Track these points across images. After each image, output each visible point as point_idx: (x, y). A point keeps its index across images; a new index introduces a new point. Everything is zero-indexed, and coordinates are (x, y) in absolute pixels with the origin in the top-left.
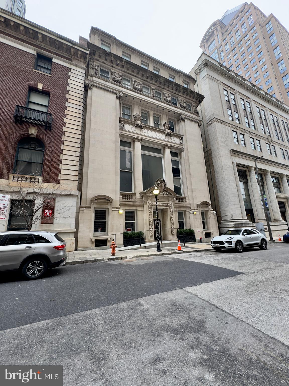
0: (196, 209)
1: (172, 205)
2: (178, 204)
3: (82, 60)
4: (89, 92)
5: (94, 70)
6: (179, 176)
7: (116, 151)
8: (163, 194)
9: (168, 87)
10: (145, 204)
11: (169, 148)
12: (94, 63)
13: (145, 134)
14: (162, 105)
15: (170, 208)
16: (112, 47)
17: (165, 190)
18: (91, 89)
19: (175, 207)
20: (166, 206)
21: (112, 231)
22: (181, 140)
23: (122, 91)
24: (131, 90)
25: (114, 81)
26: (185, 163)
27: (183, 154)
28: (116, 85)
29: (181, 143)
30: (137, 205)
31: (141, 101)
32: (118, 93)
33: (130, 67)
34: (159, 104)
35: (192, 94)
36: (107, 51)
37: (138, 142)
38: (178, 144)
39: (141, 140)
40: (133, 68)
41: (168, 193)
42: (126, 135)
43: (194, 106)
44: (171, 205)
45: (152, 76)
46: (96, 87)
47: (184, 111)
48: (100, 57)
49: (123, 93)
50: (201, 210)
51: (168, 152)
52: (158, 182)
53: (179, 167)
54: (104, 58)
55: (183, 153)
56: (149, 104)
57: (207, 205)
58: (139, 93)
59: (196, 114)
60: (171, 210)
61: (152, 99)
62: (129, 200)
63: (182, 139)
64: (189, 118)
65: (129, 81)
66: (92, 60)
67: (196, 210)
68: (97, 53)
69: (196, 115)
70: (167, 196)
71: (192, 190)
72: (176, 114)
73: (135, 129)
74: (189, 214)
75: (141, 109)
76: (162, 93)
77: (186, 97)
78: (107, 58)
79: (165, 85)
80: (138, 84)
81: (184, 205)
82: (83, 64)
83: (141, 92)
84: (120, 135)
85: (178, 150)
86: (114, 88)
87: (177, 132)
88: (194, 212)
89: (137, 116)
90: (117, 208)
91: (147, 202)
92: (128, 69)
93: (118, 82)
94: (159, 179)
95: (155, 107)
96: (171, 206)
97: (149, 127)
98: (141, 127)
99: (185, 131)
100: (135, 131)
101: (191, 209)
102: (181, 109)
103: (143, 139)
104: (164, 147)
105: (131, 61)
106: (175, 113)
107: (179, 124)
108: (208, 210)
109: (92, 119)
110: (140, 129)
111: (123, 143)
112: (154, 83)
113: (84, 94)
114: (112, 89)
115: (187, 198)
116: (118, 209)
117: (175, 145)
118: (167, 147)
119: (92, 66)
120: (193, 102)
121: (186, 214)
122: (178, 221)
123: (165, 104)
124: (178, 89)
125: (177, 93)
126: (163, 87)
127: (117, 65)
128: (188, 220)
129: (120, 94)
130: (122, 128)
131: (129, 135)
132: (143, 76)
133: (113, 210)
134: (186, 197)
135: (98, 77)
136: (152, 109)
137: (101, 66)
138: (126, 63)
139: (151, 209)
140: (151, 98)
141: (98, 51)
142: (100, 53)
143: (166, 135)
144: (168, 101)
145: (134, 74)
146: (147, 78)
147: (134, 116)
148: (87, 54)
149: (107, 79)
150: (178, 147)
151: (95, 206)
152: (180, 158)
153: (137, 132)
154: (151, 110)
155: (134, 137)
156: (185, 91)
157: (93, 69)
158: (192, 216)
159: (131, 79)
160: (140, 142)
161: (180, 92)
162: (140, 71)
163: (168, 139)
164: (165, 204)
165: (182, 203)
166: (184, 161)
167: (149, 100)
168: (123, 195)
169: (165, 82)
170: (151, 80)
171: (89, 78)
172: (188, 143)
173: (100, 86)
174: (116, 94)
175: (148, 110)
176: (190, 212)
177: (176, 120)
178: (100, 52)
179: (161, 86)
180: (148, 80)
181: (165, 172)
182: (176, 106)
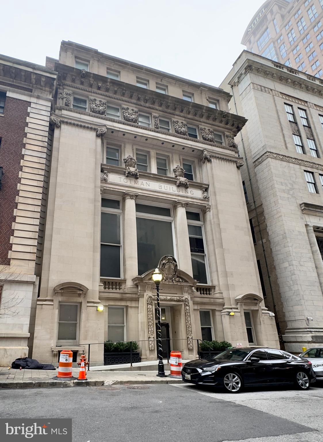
0: (233, 306)
1: (189, 299)
2: (200, 298)
3: (47, 89)
4: (56, 132)
5: (65, 99)
6: (203, 252)
7: (94, 215)
8: (172, 281)
9: (182, 111)
10: (141, 297)
11: (183, 207)
12: (65, 90)
13: (142, 186)
14: (171, 140)
15: (185, 304)
16: (92, 64)
17: (175, 275)
18: (59, 127)
19: (195, 303)
20: (179, 301)
21: (85, 339)
22: (206, 193)
23: (105, 126)
24: (119, 122)
25: (93, 112)
26: (212, 230)
27: (210, 215)
28: (97, 117)
29: (206, 198)
30: (128, 299)
31: (135, 137)
32: (99, 129)
33: (118, 89)
34: (165, 139)
35: (223, 117)
36: (83, 71)
37: (130, 199)
38: (200, 200)
39: (136, 197)
40: (123, 90)
41: (181, 280)
42: (111, 189)
43: (227, 136)
44: (187, 299)
45: (153, 98)
46: (67, 123)
47: (210, 145)
48: (73, 81)
49: (107, 128)
50: (244, 310)
51: (181, 212)
52: (164, 261)
53: (201, 235)
54: (79, 82)
55: (208, 213)
56: (149, 141)
57: (256, 301)
58: (132, 126)
59: (232, 148)
60: (188, 308)
61: (155, 132)
62: (114, 291)
63: (206, 190)
64: (220, 156)
65: (117, 110)
66: (61, 87)
67: (234, 308)
68: (69, 76)
69: (232, 151)
70: (179, 284)
71: (226, 274)
72: (196, 151)
73: (125, 180)
74: (221, 316)
75: (137, 149)
76: (171, 121)
77: (214, 123)
78: (84, 80)
79: (175, 109)
80: (131, 112)
81: (212, 300)
82: (48, 93)
83: (136, 124)
84: (101, 190)
85: (199, 209)
86: (93, 122)
87: (198, 179)
88: (229, 312)
89: (130, 160)
90: (94, 303)
91: (145, 294)
92: (115, 92)
93: (99, 112)
94: (166, 256)
95: (160, 143)
96: (186, 300)
97: (149, 175)
98: (135, 176)
99: (213, 177)
100: (126, 184)
101: (225, 307)
102: (204, 144)
103: (139, 194)
104: (175, 204)
105: (121, 81)
106: (193, 151)
107: (201, 166)
108: (258, 310)
109: (60, 169)
110: (134, 179)
111: (105, 202)
112: (157, 107)
113: (49, 135)
114: (90, 124)
115: (217, 288)
116: (95, 305)
117: (195, 201)
118: (180, 205)
119: (61, 95)
120: (227, 130)
121: (216, 316)
122: (200, 327)
123: (176, 137)
124: (199, 113)
125: (196, 118)
126: (172, 111)
127: (99, 88)
128: (219, 326)
129: (102, 130)
130: (104, 181)
131: (116, 190)
132: (139, 99)
133: (88, 305)
134: (215, 287)
135: (70, 109)
136: (154, 147)
137: (74, 93)
138: (112, 85)
139: (152, 305)
140: (153, 131)
141: (71, 73)
142: (72, 75)
143: (178, 186)
144: (181, 133)
145: (124, 98)
146: (146, 101)
147: (125, 161)
148: (54, 79)
149: (83, 110)
150: (199, 204)
151: (60, 299)
152: (204, 221)
153: (128, 184)
154: (152, 148)
155: (124, 191)
156: (211, 115)
157: (63, 99)
158: (226, 320)
159: (120, 105)
160: (134, 199)
161: (202, 116)
162: (133, 93)
163: (182, 192)
164: (176, 298)
165: (208, 296)
166: (211, 227)
167: (148, 135)
168: (105, 282)
169: (175, 104)
170: (152, 104)
171: (57, 112)
172: (218, 198)
173: (73, 122)
174: (96, 131)
175: (148, 150)
176: (222, 312)
177: (196, 161)
178: (74, 74)
179: (169, 111)
180: (147, 105)
181: (177, 245)
182: (195, 139)
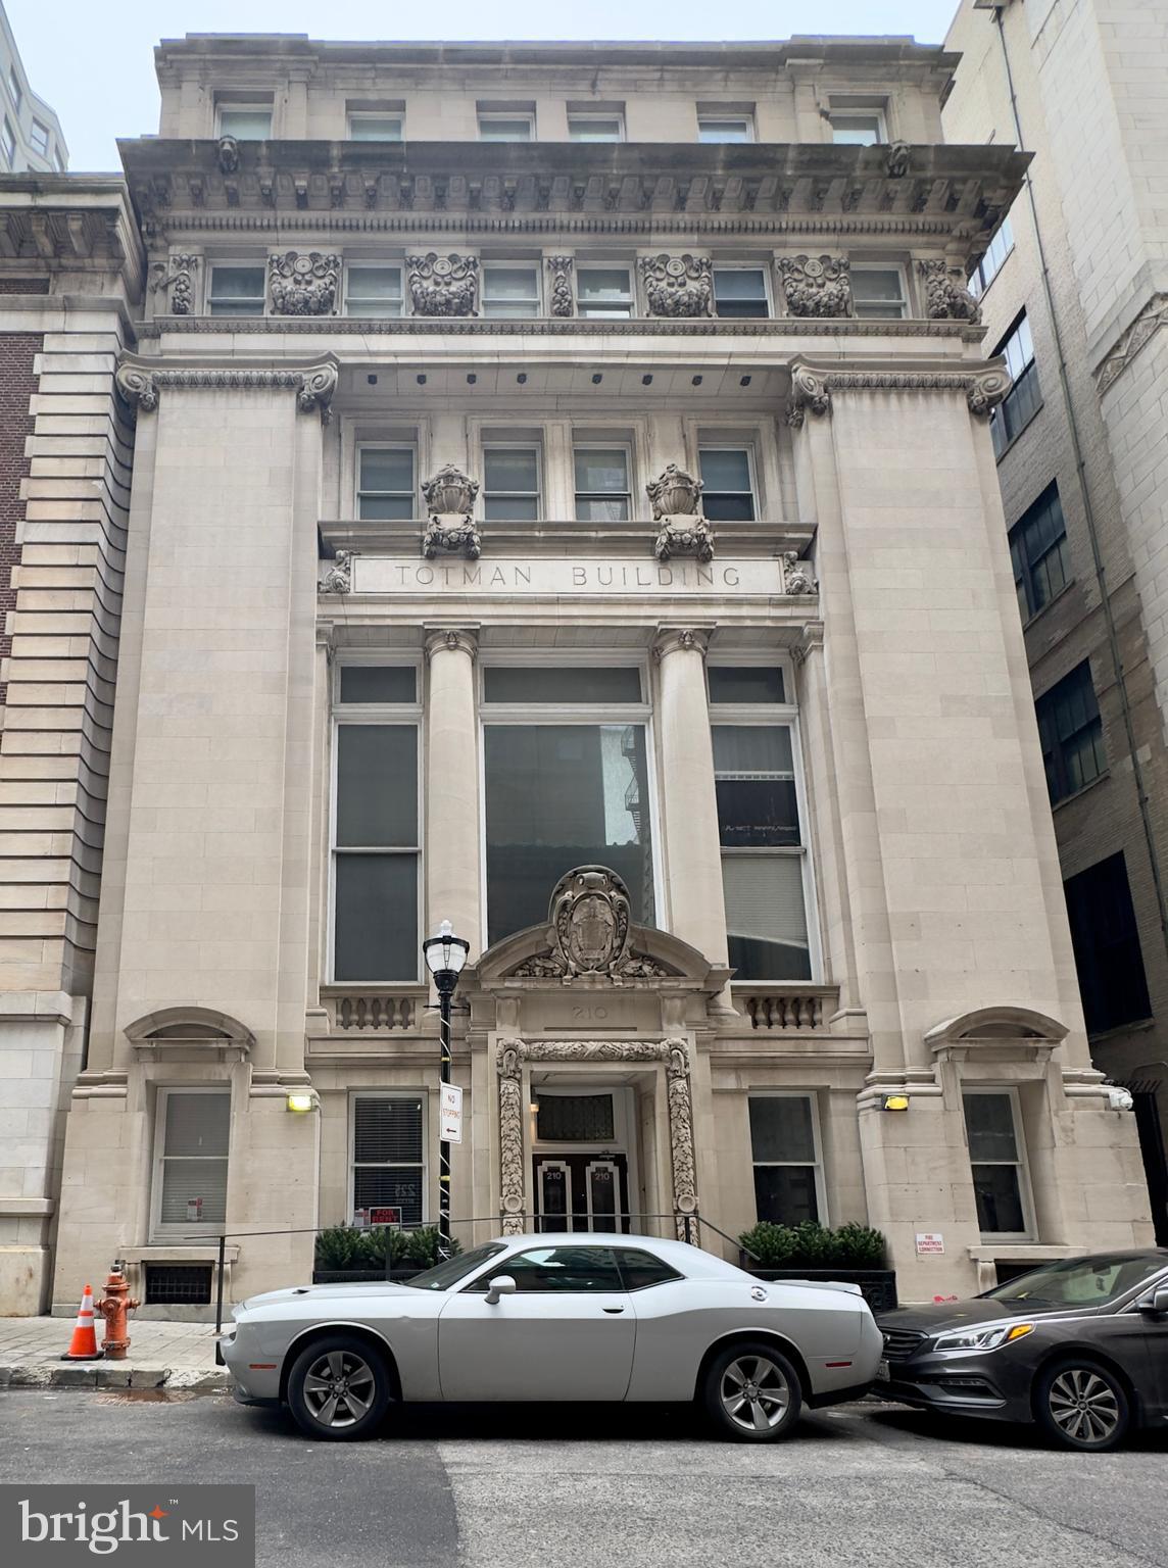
0: (910, 1071)
1: (690, 1047)
2: (749, 1042)
3: (101, 262)
4: (144, 428)
5: (171, 288)
6: (794, 838)
7: (289, 738)
8: (608, 975)
9: (680, 203)
10: (475, 1051)
11: (686, 649)
12: (172, 250)
13: (497, 589)
14: (628, 354)
15: (667, 1070)
16: (282, 106)
17: (620, 948)
18: (152, 409)
19: (719, 1065)
20: (641, 1058)
22: (801, 566)
23: (329, 357)
24: (398, 329)
25: (284, 311)
26: (827, 736)
27: (822, 668)
28: (301, 330)
29: (800, 588)
30: (424, 1061)
31: (472, 379)
32: (305, 377)
33: (378, 180)
34: (602, 354)
35: (891, 175)
36: (223, 143)
37: (447, 652)
38: (772, 602)
39: (474, 638)
40: (399, 176)
41: (646, 969)
42: (367, 622)
43: (924, 270)
44: (676, 1047)
45: (539, 178)
46: (180, 385)
47: (826, 332)
48: (198, 199)
49: (341, 368)
50: (964, 1082)
51: (683, 674)
52: (568, 895)
54: (220, 198)
55: (813, 659)
56: (535, 380)
57: (1030, 1042)
58: (451, 331)
59: (950, 322)
60: (681, 1084)
61: (553, 332)
62: (369, 1031)
63: (806, 553)
64: (874, 376)
65: (392, 276)
66: (158, 242)
67: (916, 1079)
68: (179, 181)
69: (948, 334)
70: (640, 986)
72: (757, 379)
73: (424, 576)
74: (857, 1113)
75: (486, 433)
76: (634, 265)
77: (849, 219)
78: (235, 185)
79: (646, 202)
80: (448, 268)
81: (810, 1046)
82: (107, 278)
83: (470, 317)
84: (319, 633)
85: (778, 646)
86: (284, 353)
87: (770, 511)
88: (884, 1097)
89: (442, 484)
90: (281, 1082)
91: (492, 1037)
92: (372, 201)
93: (306, 307)
94: (576, 873)
95: (583, 381)
96: (673, 1055)
97: (528, 533)
98: (461, 550)
99: (837, 485)
100: (427, 588)
101: (873, 1074)
102: (797, 332)
103: (484, 622)
104: (656, 642)
106: (746, 381)
107: (785, 446)
108: (1044, 1082)
109: (156, 578)
110: (460, 564)
111: (355, 683)
112: (562, 217)
113: (121, 446)
114: (273, 364)
115: (845, 995)
116: (283, 1089)
117: (745, 611)
118: (674, 644)
119: (159, 275)
120: (920, 239)
121: (831, 1116)
122: (750, 1165)
123: (654, 333)
124: (767, 187)
125: (754, 218)
126: (634, 217)
127: (302, 201)
128: (843, 1158)
129: (318, 380)
130: (335, 591)
131: (389, 622)
132: (475, 201)
133: (254, 1091)
134: (839, 987)
135: (191, 325)
136: (561, 403)
137: (208, 252)
138: (350, 168)
139: (519, 1081)
140: (543, 332)
141: (180, 169)
142: (189, 175)
143: (664, 559)
144: (677, 308)
145: (412, 216)
146: (509, 201)
147: (430, 491)
148: (114, 213)
149: (250, 315)
150: (768, 623)
151: (151, 1072)
152: (801, 702)
153: (438, 587)
154: (556, 413)
155: (420, 622)
156: (832, 180)
157: (165, 288)
158: (872, 1127)
159: (400, 253)
160: (465, 649)
161: (782, 199)
162: (446, 178)
163: (683, 582)
164: (626, 1045)
165: (805, 1031)
166: (826, 720)
167: (525, 353)
168: (347, 1000)
169: (644, 177)
170: (537, 209)
171: (144, 347)
172: (858, 578)
173: (200, 373)
174: (296, 388)
175: (534, 423)
176: (860, 1096)
177: (766, 425)
178: (192, 169)
179: (621, 218)
180: (517, 217)
181: (663, 821)
182: (757, 321)
